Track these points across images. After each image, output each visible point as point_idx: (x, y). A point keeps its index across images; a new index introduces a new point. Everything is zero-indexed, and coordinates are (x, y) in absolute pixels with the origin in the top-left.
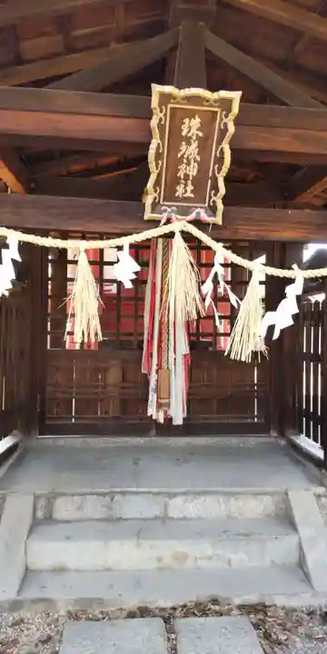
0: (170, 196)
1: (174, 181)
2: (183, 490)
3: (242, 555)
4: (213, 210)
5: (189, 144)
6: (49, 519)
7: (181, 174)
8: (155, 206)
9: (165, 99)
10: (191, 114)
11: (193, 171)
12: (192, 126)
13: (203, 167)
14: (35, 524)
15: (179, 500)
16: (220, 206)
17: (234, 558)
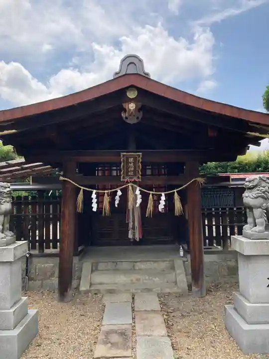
0: (127, 175)
1: (128, 172)
2: (139, 260)
3: (157, 279)
4: (138, 178)
5: (131, 163)
6: (97, 269)
7: (130, 170)
8: (123, 177)
9: (124, 156)
10: (131, 157)
11: (133, 169)
12: (131, 160)
13: (135, 168)
14: (92, 271)
15: (138, 264)
16: (140, 177)
17: (155, 280)
